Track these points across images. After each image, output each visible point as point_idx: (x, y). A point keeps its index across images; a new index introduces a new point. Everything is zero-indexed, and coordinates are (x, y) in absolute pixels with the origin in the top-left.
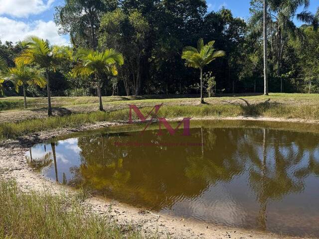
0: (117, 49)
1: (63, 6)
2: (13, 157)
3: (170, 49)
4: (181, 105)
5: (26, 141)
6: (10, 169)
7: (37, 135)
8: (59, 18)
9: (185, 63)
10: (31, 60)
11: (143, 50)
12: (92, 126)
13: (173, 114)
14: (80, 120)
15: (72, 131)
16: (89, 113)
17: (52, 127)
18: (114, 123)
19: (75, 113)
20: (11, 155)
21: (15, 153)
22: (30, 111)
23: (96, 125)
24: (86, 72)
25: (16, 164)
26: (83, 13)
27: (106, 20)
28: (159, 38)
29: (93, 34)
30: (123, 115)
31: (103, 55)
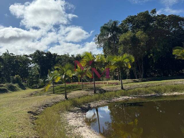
0: (130, 53)
1: (99, 34)
2: (78, 119)
3: (163, 49)
4: (175, 84)
5: (84, 108)
6: (78, 126)
7: (89, 104)
8: (97, 40)
9: (175, 57)
10: (85, 64)
11: (145, 52)
12: (118, 99)
13: (170, 90)
14: (111, 96)
15: (107, 102)
16: (116, 91)
17: (97, 100)
18: (131, 97)
19: (108, 91)
20: (77, 117)
21: (79, 116)
22: (85, 91)
23: (120, 99)
24: (113, 68)
25: (80, 123)
26: (109, 36)
27: (122, 38)
28: (155, 43)
29: (115, 46)
30: (136, 92)
31: (122, 57)
